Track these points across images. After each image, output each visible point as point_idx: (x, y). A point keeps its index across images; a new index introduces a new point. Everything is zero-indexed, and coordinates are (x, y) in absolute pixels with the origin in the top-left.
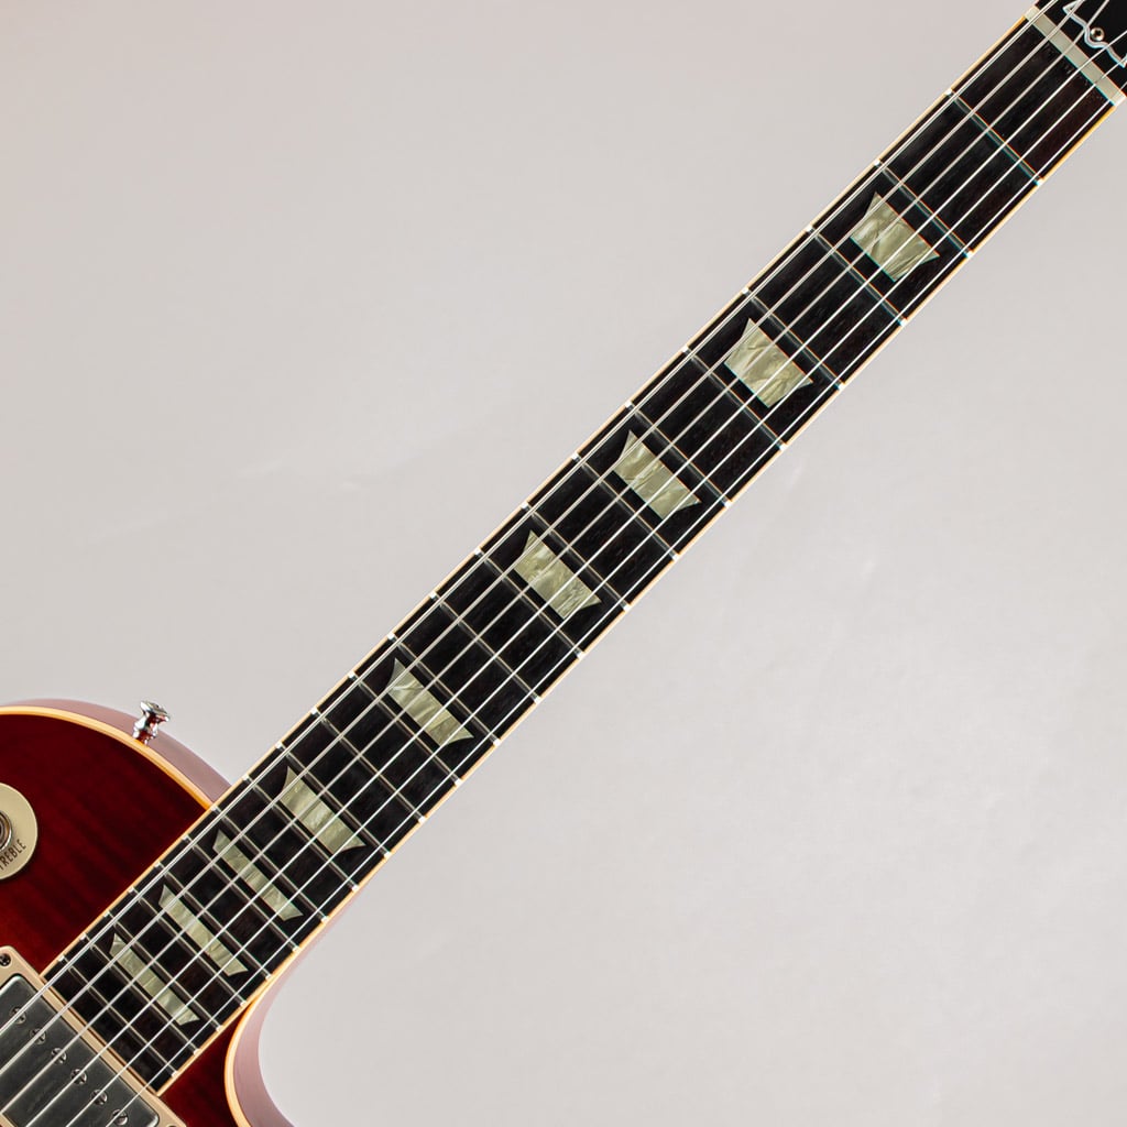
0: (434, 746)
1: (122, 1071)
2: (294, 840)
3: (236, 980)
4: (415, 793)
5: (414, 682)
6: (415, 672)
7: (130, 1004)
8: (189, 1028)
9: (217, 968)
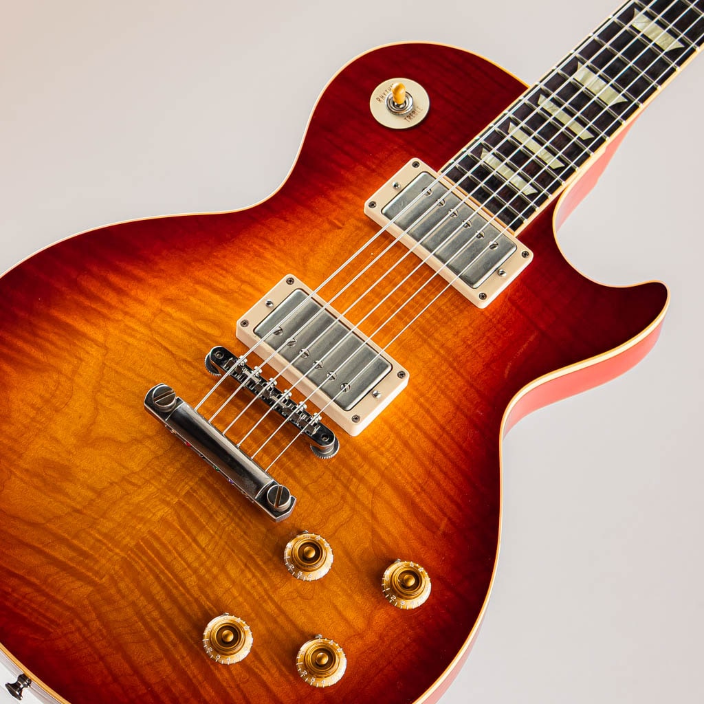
0: (662, 50)
1: (492, 220)
2: (585, 97)
3: (558, 171)
4: (653, 74)
5: (647, 19)
6: (647, 14)
7: (495, 182)
8: (532, 196)
9: (546, 164)
